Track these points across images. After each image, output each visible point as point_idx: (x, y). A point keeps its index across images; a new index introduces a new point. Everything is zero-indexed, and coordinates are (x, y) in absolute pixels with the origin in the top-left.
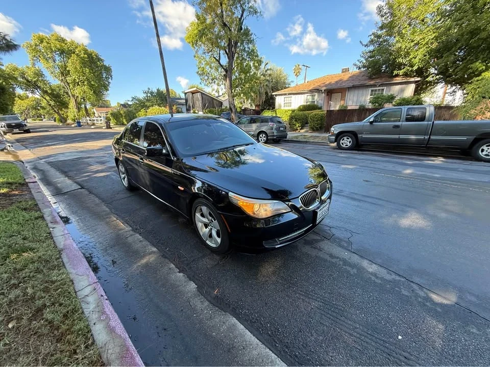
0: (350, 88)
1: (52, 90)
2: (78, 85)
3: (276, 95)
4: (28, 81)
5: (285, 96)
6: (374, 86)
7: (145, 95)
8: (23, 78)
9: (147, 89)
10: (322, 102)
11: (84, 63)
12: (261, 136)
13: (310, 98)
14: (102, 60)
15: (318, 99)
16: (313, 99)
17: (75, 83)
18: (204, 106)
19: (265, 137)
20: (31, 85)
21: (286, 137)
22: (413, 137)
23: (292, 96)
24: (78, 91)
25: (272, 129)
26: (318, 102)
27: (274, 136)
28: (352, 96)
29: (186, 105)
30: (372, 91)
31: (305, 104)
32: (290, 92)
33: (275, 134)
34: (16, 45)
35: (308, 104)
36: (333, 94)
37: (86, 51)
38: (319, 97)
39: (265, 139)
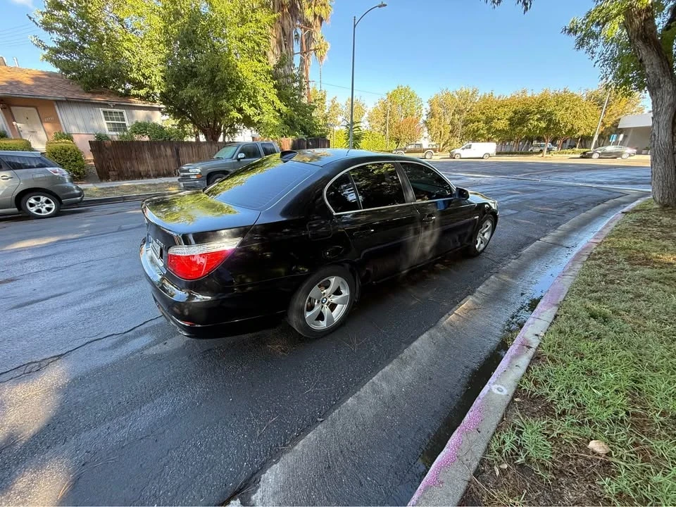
6: (107, 106)
12: (31, 201)
28: (70, 117)
30: (105, 113)
36: (13, 108)
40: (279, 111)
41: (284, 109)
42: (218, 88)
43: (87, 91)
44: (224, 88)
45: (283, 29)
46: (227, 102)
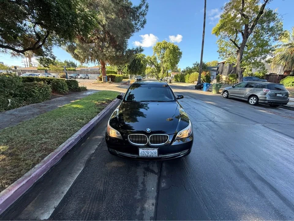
1: (158, 65)
2: (166, 62)
4: (151, 62)
7: (193, 66)
8: (150, 60)
9: (195, 63)
11: (171, 52)
12: (252, 98)
14: (179, 49)
17: (165, 61)
18: (230, 71)
19: (255, 100)
20: (152, 63)
21: (286, 104)
24: (165, 65)
25: (265, 94)
27: (266, 100)
29: (217, 71)
33: (267, 99)
34: (143, 50)
37: (173, 46)
39: (255, 101)
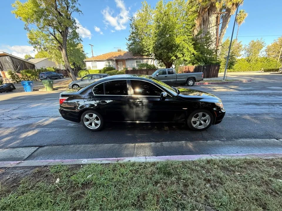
0: (126, 60)
3: (86, 61)
5: (92, 62)
6: (137, 59)
10: (115, 66)
13: (108, 64)
15: (112, 64)
16: (109, 64)
22: (172, 80)
23: (96, 62)
26: (112, 66)
28: (128, 63)
30: (136, 61)
31: (105, 67)
32: (95, 60)
35: (107, 67)
36: (118, 62)
38: (112, 63)
40: (193, 54)
41: (195, 53)
42: (169, 49)
43: (134, 55)
44: (172, 49)
45: (203, 18)
46: (171, 53)
